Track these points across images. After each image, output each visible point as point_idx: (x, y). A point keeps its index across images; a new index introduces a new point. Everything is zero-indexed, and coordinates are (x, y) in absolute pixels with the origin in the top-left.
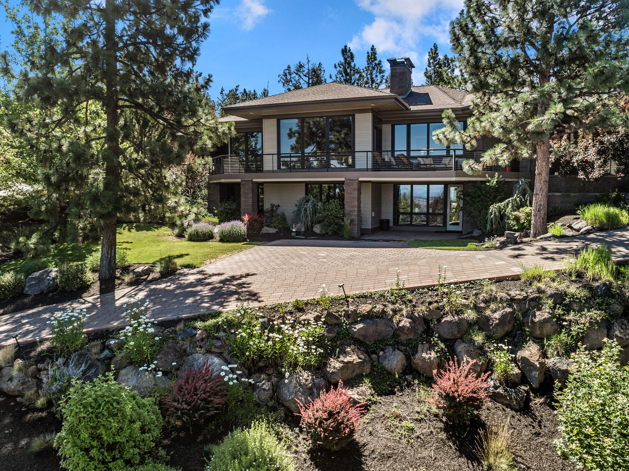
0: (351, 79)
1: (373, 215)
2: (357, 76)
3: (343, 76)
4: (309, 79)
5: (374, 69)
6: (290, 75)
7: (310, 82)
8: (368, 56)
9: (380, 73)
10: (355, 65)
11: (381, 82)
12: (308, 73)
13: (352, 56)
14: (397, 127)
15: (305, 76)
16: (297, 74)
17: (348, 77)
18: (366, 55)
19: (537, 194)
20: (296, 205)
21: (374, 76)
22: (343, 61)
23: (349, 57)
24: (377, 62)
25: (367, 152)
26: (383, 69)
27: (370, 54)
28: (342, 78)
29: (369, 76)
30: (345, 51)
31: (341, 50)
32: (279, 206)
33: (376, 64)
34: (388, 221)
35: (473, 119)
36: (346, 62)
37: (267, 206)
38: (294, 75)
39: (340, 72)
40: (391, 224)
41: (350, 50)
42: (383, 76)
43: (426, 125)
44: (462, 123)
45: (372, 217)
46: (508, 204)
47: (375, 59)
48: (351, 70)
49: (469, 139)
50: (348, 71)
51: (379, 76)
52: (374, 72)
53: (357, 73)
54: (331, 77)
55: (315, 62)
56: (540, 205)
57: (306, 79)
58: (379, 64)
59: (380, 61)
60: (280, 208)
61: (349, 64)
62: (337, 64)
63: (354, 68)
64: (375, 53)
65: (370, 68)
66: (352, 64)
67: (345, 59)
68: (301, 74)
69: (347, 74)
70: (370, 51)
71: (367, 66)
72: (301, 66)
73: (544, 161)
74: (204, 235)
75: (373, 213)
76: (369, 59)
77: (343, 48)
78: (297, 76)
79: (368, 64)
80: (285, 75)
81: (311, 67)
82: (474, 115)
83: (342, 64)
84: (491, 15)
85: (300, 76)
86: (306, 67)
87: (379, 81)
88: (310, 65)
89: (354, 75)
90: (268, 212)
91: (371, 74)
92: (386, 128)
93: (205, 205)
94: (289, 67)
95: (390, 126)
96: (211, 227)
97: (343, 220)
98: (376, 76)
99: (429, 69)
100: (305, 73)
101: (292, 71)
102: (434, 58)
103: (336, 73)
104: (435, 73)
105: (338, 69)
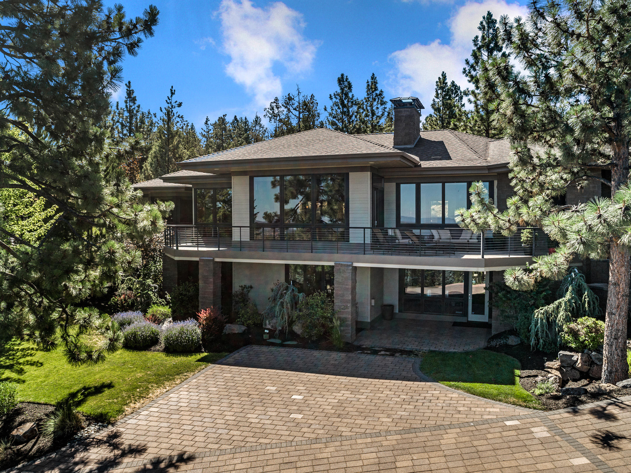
0: (348, 111)
1: (373, 304)
2: (355, 108)
3: (339, 108)
4: (300, 113)
5: (375, 100)
6: (278, 108)
7: (301, 116)
8: (368, 85)
9: (382, 104)
10: (353, 96)
11: (383, 115)
12: (298, 107)
13: (350, 87)
14: (403, 187)
15: (295, 109)
16: (286, 107)
17: (345, 110)
18: (366, 85)
19: (611, 314)
20: (272, 290)
21: (374, 108)
22: (339, 91)
23: (346, 87)
24: (378, 92)
25: (364, 228)
26: (384, 100)
27: (370, 83)
28: (339, 111)
29: (369, 108)
30: (341, 80)
31: (337, 79)
32: (251, 287)
33: (377, 95)
34: (392, 306)
35: (515, 199)
36: (342, 92)
37: (236, 287)
38: (283, 108)
39: (336, 104)
40: (397, 310)
41: (347, 79)
42: (385, 108)
43: (441, 184)
44: (487, 183)
45: (372, 306)
46: (558, 307)
47: (376, 89)
48: (348, 101)
49: (507, 224)
50: (346, 102)
51: (381, 108)
52: (375, 103)
53: (356, 104)
54: (325, 109)
55: (306, 93)
56: (618, 330)
57: (297, 113)
58: (380, 94)
59: (382, 91)
60: (252, 290)
61: (346, 95)
62: (332, 95)
63: (352, 99)
64: (376, 83)
65: (371, 99)
66: (350, 95)
67: (342, 89)
68: (291, 108)
69: (344, 106)
70: (370, 80)
71: (366, 97)
72: (290, 99)
73: (623, 266)
74: (145, 339)
75: (373, 301)
76: (369, 90)
77: (340, 76)
78: (286, 110)
79: (368, 94)
80: (272, 109)
81: (302, 99)
82: (515, 194)
83: (338, 95)
84: (538, 52)
85: (289, 109)
86: (297, 99)
87: (380, 114)
88: (301, 97)
89: (352, 106)
90: (237, 296)
91: (371, 106)
92: (390, 188)
93: (155, 288)
94: (276, 100)
95: (394, 185)
96: (154, 327)
97: (331, 321)
98: (377, 108)
99: (437, 100)
100: (295, 106)
101: (280, 104)
102: (442, 88)
103: (332, 104)
104: (443, 104)
105: (334, 100)
